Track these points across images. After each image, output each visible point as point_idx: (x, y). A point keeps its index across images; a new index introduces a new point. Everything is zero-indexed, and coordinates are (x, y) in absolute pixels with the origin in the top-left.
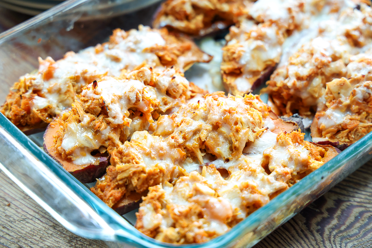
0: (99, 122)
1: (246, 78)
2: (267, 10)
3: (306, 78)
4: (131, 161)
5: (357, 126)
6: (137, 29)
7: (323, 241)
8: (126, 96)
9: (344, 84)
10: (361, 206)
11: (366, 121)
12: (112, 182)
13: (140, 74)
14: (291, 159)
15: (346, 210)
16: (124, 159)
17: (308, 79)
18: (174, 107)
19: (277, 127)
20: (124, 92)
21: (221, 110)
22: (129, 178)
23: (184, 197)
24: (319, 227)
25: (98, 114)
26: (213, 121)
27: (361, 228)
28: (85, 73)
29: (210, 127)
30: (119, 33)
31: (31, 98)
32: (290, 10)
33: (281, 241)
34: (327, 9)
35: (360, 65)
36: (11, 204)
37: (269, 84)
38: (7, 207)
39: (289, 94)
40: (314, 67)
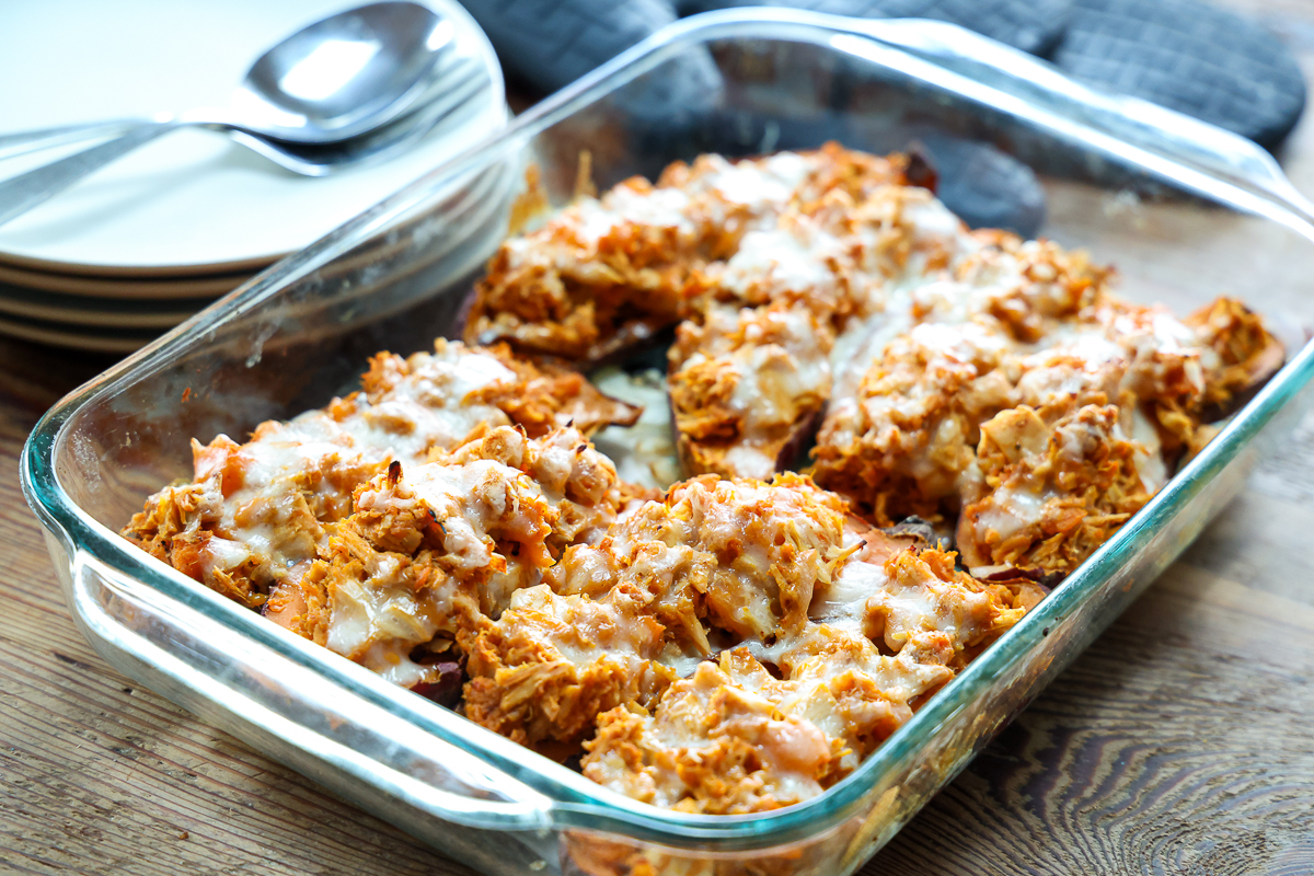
0: (423, 567)
1: (753, 446)
2: (771, 270)
3: (920, 421)
4: (531, 656)
5: (1079, 524)
6: (432, 351)
7: (1048, 829)
8: (479, 497)
9: (1026, 421)
10: (1120, 737)
11: (1099, 511)
12: (489, 717)
13: (493, 445)
14: (943, 609)
15: (1084, 749)
16: (510, 654)
17: (927, 424)
18: (591, 529)
19: (874, 551)
20: (471, 488)
21: (734, 510)
22: (535, 701)
23: (692, 731)
24: (1028, 798)
25: (413, 550)
26: (719, 540)
27: (1133, 787)
28: (331, 463)
29: (711, 558)
30: (388, 364)
31: (201, 543)
32: (832, 264)
33: (941, 841)
34: (919, 261)
35: (1057, 372)
36: (190, 834)
37: (817, 456)
38: (181, 843)
39: (879, 471)
40: (939, 392)
